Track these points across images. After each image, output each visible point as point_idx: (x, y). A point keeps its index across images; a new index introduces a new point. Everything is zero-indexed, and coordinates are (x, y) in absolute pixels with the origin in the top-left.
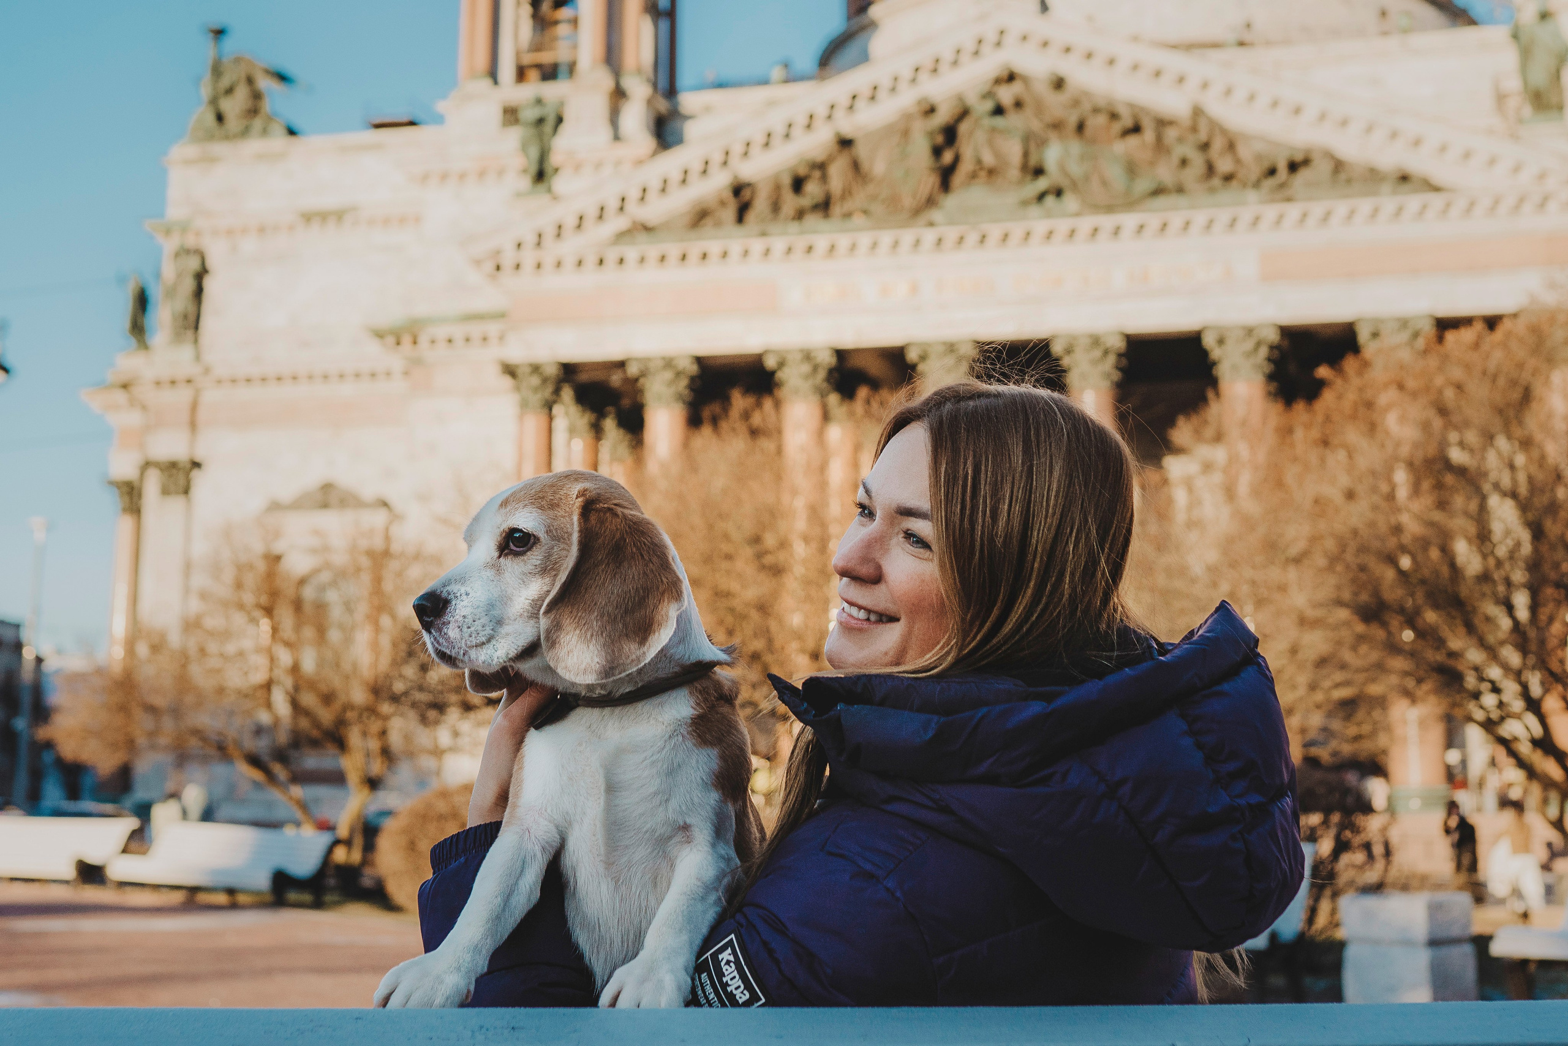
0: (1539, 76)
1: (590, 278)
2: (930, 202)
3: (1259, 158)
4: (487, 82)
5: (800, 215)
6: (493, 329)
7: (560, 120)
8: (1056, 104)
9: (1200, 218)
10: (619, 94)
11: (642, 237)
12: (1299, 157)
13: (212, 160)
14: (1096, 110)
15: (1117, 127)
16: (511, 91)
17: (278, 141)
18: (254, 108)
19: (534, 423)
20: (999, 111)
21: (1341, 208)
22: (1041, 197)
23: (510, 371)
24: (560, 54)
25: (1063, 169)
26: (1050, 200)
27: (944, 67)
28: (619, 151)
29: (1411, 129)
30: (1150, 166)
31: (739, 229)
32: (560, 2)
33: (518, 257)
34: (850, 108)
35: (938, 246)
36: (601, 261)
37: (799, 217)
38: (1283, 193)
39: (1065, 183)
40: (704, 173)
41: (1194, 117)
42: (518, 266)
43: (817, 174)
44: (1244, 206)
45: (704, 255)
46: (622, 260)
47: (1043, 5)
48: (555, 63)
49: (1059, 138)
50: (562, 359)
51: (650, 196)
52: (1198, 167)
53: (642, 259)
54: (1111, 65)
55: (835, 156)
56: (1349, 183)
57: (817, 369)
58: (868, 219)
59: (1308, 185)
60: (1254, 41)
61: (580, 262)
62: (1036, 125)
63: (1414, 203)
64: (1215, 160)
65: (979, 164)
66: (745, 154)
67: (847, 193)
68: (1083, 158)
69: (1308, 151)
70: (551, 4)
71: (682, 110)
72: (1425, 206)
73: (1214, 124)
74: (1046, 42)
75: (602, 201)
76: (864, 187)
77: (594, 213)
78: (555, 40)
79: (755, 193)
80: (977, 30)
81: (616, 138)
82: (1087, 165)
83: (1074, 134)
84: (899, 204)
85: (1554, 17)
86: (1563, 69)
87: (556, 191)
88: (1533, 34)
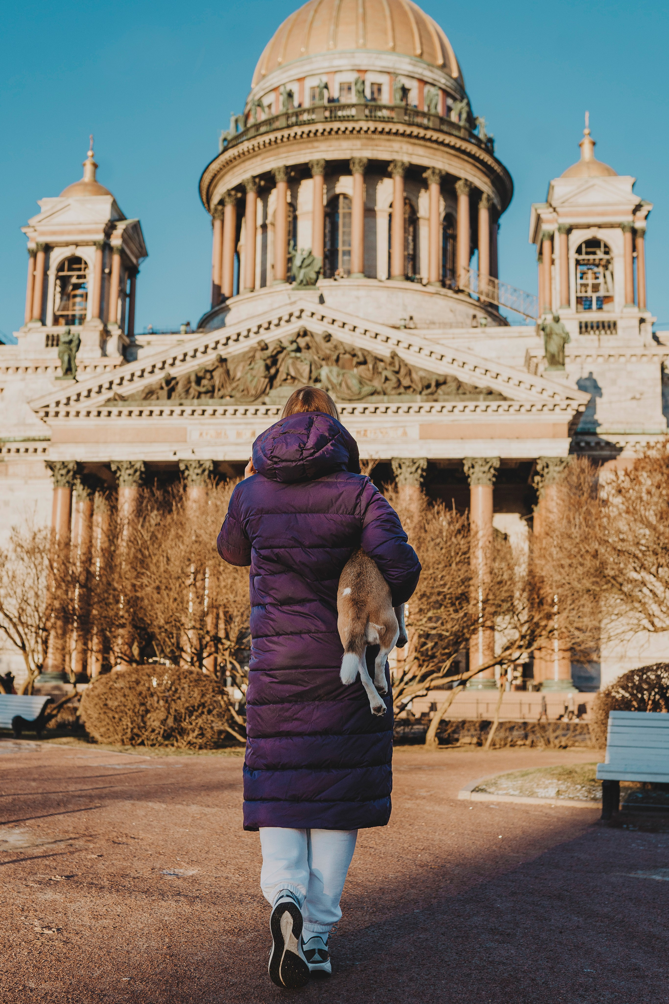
0: (554, 348)
1: (93, 421)
2: (264, 392)
3: (421, 379)
4: (39, 324)
5: (199, 395)
6: (40, 446)
7: (80, 341)
8: (326, 347)
9: (393, 406)
10: (106, 333)
11: (120, 403)
12: (441, 380)
14: (346, 352)
15: (355, 360)
16: (51, 329)
19: (62, 493)
20: (298, 350)
21: (460, 405)
23: (50, 465)
24: (78, 311)
25: (328, 378)
27: (272, 327)
28: (106, 361)
29: (494, 369)
30: (371, 381)
31: (169, 402)
32: (77, 286)
33: (57, 409)
34: (226, 344)
35: (266, 414)
36: (99, 413)
37: (199, 397)
38: (433, 397)
39: (330, 387)
40: (152, 372)
41: (393, 358)
42: (57, 414)
43: (208, 376)
44: (414, 401)
45: (151, 412)
46: (110, 413)
47: (322, 300)
48: (74, 316)
49: (327, 365)
50: (79, 460)
51: (125, 382)
52: (393, 382)
53: (120, 413)
54: (354, 330)
55: (217, 367)
56: (464, 394)
57: (204, 471)
58: (233, 399)
59: (445, 394)
60: (412, 326)
61: (88, 413)
62: (316, 358)
63: (494, 405)
64: (401, 379)
65: (288, 374)
66: (173, 365)
67: (223, 386)
68: (338, 375)
69: (446, 377)
70: (71, 288)
71: (137, 343)
72: (499, 406)
73: (401, 361)
74: (323, 317)
75: (100, 384)
76: (230, 384)
77: (96, 389)
78: (74, 304)
79: (177, 383)
80: (290, 309)
81: (104, 355)
82: (341, 378)
83: (335, 363)
84: (248, 393)
85: (562, 321)
86: (566, 345)
87: (77, 378)
88: (551, 329)
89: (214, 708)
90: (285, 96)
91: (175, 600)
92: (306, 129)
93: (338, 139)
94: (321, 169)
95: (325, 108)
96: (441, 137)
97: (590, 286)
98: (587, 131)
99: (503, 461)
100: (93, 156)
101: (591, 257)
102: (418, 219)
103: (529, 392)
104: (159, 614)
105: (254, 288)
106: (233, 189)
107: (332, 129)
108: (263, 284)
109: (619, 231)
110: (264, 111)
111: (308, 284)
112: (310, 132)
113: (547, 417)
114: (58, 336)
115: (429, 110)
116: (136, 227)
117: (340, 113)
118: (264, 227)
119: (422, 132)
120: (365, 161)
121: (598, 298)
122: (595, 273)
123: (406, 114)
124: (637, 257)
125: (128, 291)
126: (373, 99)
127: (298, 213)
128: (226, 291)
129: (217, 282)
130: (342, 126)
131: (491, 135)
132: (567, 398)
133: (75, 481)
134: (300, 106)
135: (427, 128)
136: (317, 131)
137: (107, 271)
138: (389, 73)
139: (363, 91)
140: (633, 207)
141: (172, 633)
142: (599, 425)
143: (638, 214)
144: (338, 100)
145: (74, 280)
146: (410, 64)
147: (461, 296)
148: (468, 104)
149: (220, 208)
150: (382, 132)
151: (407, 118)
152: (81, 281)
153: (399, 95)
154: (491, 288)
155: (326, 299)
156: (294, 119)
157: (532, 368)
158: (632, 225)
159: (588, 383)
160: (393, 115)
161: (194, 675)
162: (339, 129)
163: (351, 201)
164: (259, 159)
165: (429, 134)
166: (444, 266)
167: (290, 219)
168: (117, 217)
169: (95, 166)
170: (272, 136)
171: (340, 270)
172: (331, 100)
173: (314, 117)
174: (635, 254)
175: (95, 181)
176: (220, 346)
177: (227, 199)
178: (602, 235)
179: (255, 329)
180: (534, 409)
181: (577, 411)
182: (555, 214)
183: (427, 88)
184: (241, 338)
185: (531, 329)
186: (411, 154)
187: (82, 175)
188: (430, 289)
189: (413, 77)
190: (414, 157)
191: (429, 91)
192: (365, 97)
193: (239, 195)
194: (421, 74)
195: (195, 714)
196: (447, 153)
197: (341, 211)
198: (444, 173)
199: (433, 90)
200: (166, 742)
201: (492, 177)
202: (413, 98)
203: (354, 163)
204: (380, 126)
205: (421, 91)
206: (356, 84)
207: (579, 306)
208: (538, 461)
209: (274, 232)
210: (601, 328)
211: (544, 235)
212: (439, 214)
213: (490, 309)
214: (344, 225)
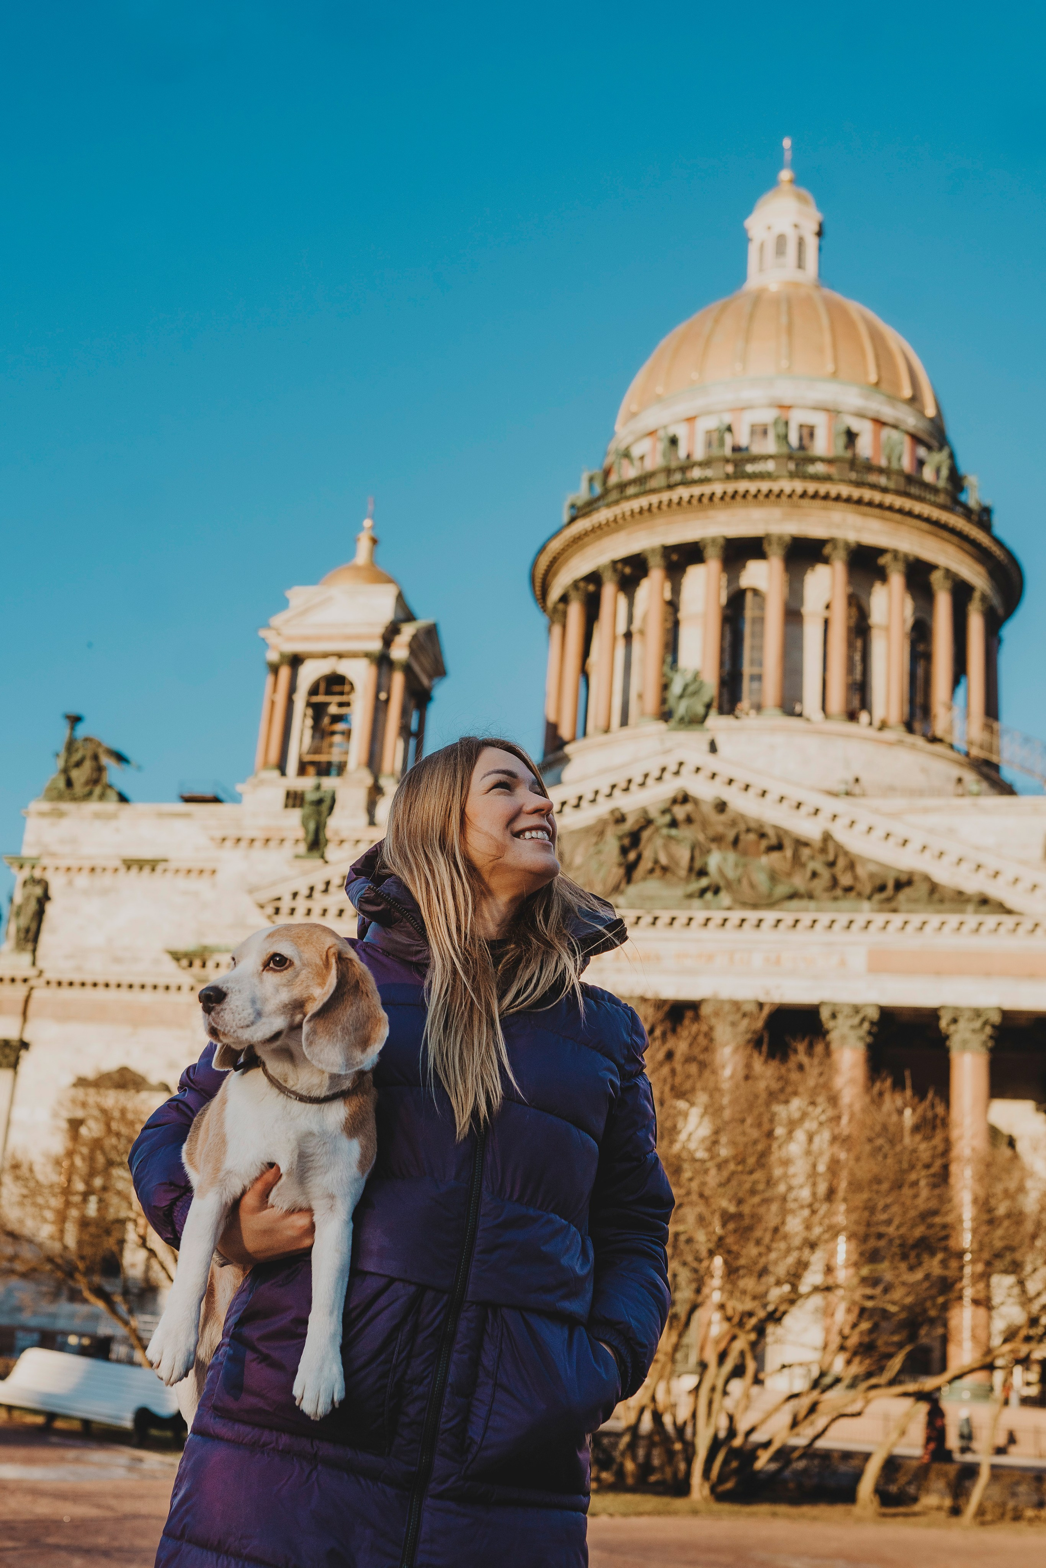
2: (616, 889)
3: (872, 876)
4: (276, 773)
7: (333, 801)
8: (718, 822)
9: (824, 919)
10: (376, 791)
12: (904, 878)
13: (61, 815)
14: (748, 830)
15: (764, 843)
16: (293, 781)
17: (111, 805)
18: (97, 777)
20: (674, 824)
21: (935, 920)
22: (703, 892)
24: (335, 756)
25: (721, 871)
26: (709, 895)
27: (634, 787)
28: (374, 832)
29: (992, 863)
30: (788, 876)
32: (337, 719)
33: (293, 904)
38: (890, 905)
39: (722, 883)
41: (825, 841)
42: (292, 911)
44: (859, 911)
47: (713, 748)
48: (329, 763)
49: (719, 848)
52: (825, 880)
54: (763, 796)
56: (942, 901)
59: (909, 900)
60: (858, 792)
61: (341, 913)
62: (701, 838)
63: (990, 921)
64: (839, 876)
65: (656, 862)
68: (736, 865)
69: (911, 874)
70: (327, 721)
72: (999, 924)
73: (839, 847)
74: (714, 775)
78: (330, 746)
80: (661, 761)
81: (372, 823)
82: (740, 871)
83: (731, 847)
87: (326, 857)
90: (666, 442)
92: (696, 491)
94: (718, 551)
95: (727, 461)
96: (907, 504)
99: (1006, 1014)
100: (372, 527)
102: (870, 627)
105: (609, 727)
106: (582, 579)
107: (736, 492)
108: (624, 722)
110: (632, 464)
111: (691, 722)
112: (702, 495)
114: (303, 792)
115: (888, 464)
116: (431, 633)
117: (749, 468)
118: (628, 636)
119: (877, 497)
120: (787, 539)
123: (852, 469)
125: (414, 727)
126: (802, 447)
127: (681, 616)
128: (565, 732)
129: (552, 718)
130: (753, 486)
131: (987, 502)
134: (688, 456)
135: (885, 490)
136: (713, 494)
137: (383, 696)
138: (827, 410)
139: (787, 436)
144: (747, 449)
145: (333, 710)
146: (860, 396)
147: (938, 748)
148: (952, 456)
149: (561, 606)
150: (814, 497)
151: (853, 475)
152: (343, 710)
153: (842, 441)
154: (987, 736)
155: (720, 746)
156: (677, 477)
160: (833, 470)
162: (747, 491)
163: (764, 599)
164: (623, 535)
165: (889, 499)
166: (911, 700)
167: (669, 625)
168: (402, 616)
169: (374, 541)
170: (643, 502)
171: (745, 704)
172: (736, 449)
173: (709, 473)
175: (373, 563)
177: (573, 595)
179: (606, 790)
183: (886, 432)
184: (584, 803)
186: (860, 530)
187: (353, 553)
188: (887, 734)
189: (864, 416)
190: (864, 533)
191: (889, 438)
192: (788, 444)
193: (591, 588)
194: (877, 411)
196: (919, 528)
197: (748, 615)
198: (911, 558)
199: (895, 435)
201: (989, 564)
202: (865, 447)
203: (770, 542)
204: (811, 487)
205: (876, 436)
206: (775, 425)
209: (644, 645)
212: (904, 621)
213: (985, 769)
214: (753, 635)
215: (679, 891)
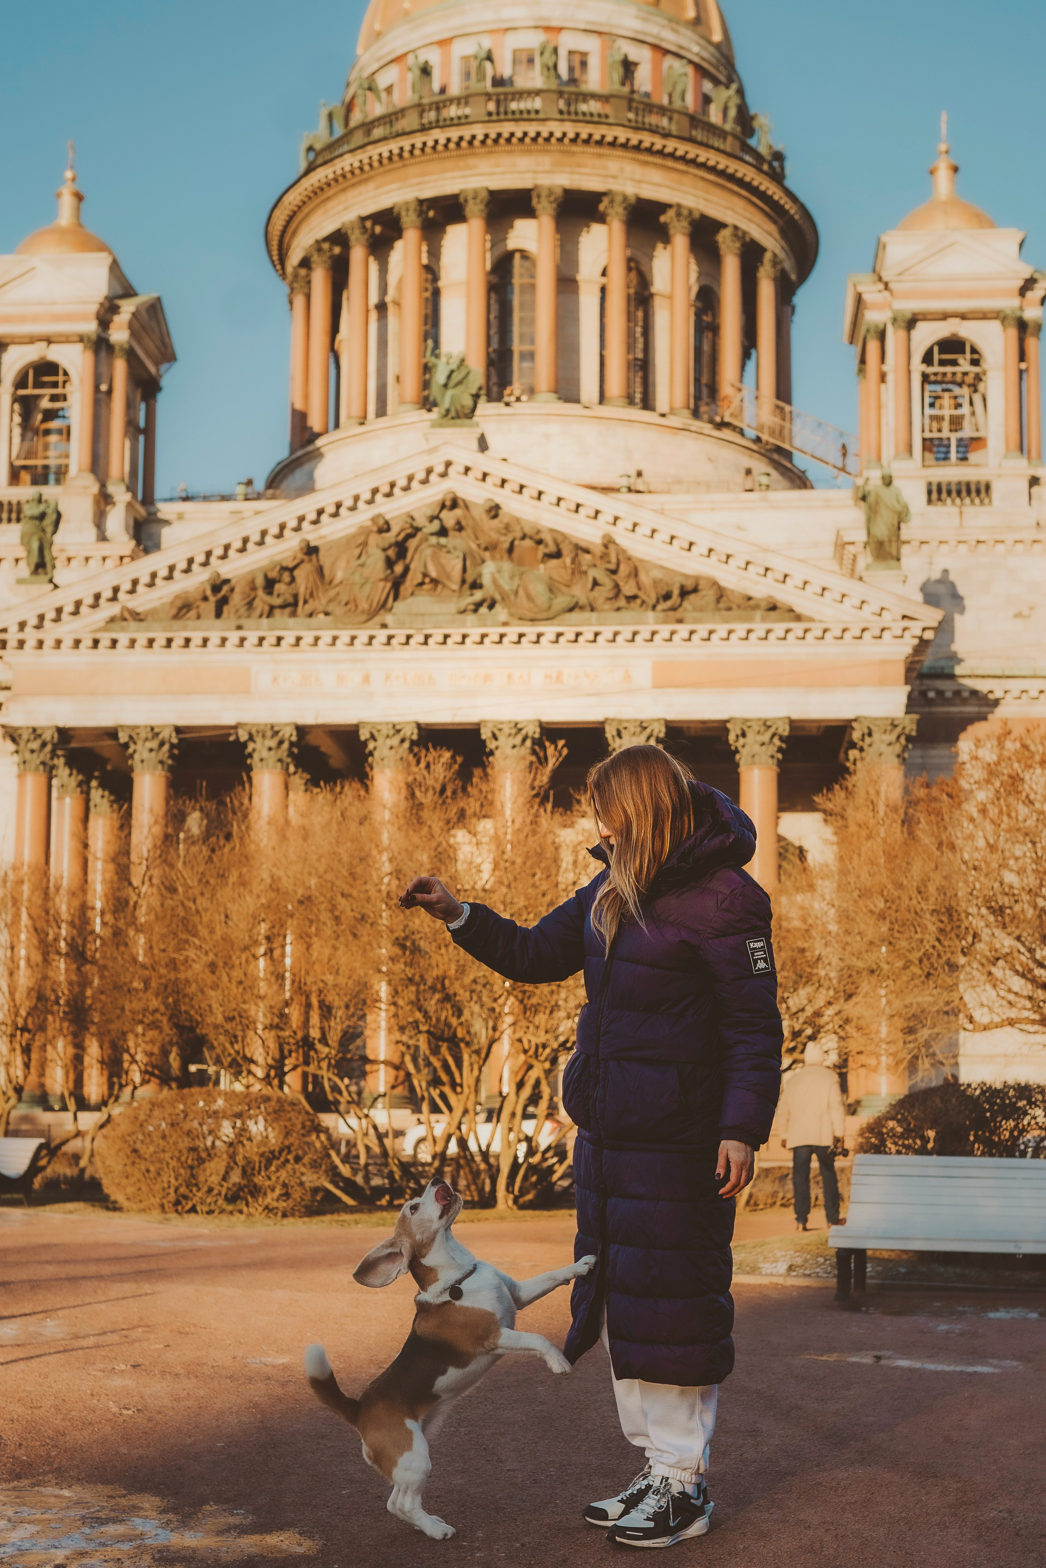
0: (882, 531)
1: (85, 656)
2: (383, 606)
3: (655, 582)
5: (271, 612)
7: (59, 516)
8: (491, 528)
9: (607, 631)
10: (104, 498)
11: (133, 624)
12: (690, 585)
14: (524, 536)
15: (542, 549)
16: (6, 492)
19: (33, 782)
20: (443, 532)
21: (722, 628)
22: (478, 605)
23: (11, 734)
24: (53, 459)
25: (495, 581)
26: (483, 610)
27: (397, 491)
28: (105, 549)
29: (780, 566)
30: (568, 586)
31: (218, 623)
32: (50, 415)
33: (21, 636)
34: (315, 522)
35: (388, 643)
36: (96, 643)
37: (270, 614)
38: (675, 615)
39: (498, 597)
40: (187, 571)
41: (606, 546)
42: (21, 644)
43: (286, 577)
44: (644, 623)
45: (188, 641)
46: (114, 642)
47: (483, 445)
48: (46, 468)
49: (493, 558)
50: (61, 724)
51: (140, 588)
52: (606, 589)
53: (133, 643)
54: (539, 498)
55: (302, 562)
56: (729, 609)
57: (281, 742)
58: (329, 619)
59: (695, 609)
60: (641, 488)
61: (77, 643)
62: (474, 546)
63: (779, 628)
64: (621, 584)
65: (425, 575)
66: (224, 557)
67: (311, 595)
68: (512, 577)
69: (697, 579)
70: (40, 417)
71: (160, 515)
72: (787, 631)
73: (621, 551)
74: (485, 475)
75: (96, 591)
76: (326, 590)
77: (90, 600)
78: (46, 447)
79: (232, 590)
80: (427, 461)
81: (102, 537)
82: (516, 582)
83: (506, 556)
84: (356, 607)
85: (895, 482)
86: (902, 525)
87: (55, 580)
88: (878, 496)
89: (305, 1153)
90: (417, 72)
91: (240, 983)
92: (454, 134)
93: (510, 152)
94: (481, 207)
95: (488, 96)
96: (692, 151)
97: (947, 418)
98: (943, 147)
99: (793, 724)
100: (74, 180)
101: (949, 369)
102: (652, 295)
103: (839, 605)
104: (215, 1006)
105: (365, 417)
106: (326, 239)
107: (499, 135)
108: (381, 411)
109: (995, 326)
110: (379, 98)
111: (458, 416)
112: (461, 138)
113: (870, 649)
114: (19, 503)
115: (670, 102)
116: (155, 309)
117: (514, 106)
118: (382, 307)
119: (659, 142)
120: (559, 192)
121: (960, 441)
122: (956, 397)
123: (630, 109)
124: (1027, 370)
125: (142, 424)
126: (573, 81)
127: (441, 284)
128: (315, 422)
129: (299, 406)
130: (518, 130)
131: (779, 147)
132: (904, 617)
133: (56, 761)
134: (443, 91)
135: (667, 135)
136: (474, 137)
137: (104, 387)
138: (600, 33)
139: (555, 66)
140: (1021, 283)
141: (235, 1037)
142: (960, 661)
143: (1029, 294)
144: (511, 81)
145: (45, 404)
146: (637, 17)
147: (726, 434)
148: (740, 92)
149: (303, 272)
150: (587, 142)
151: (631, 115)
152: (57, 405)
153: (618, 73)
154: (777, 420)
155: (490, 440)
156: (432, 115)
157: (847, 561)
158: (1018, 313)
159: (941, 589)
160: (608, 109)
161: (273, 1103)
162: (512, 135)
163: (534, 264)
164: (371, 186)
165: (671, 145)
166: (697, 380)
167: (428, 294)
168: (119, 291)
169: (79, 197)
170: (394, 146)
171: (516, 387)
172: (498, 82)
173: (467, 111)
174: (1023, 366)
175: (80, 225)
176: (305, 525)
177: (315, 258)
178: (967, 330)
179: (367, 496)
180: (847, 635)
181: (921, 638)
182: (886, 293)
183: (669, 61)
184: (343, 511)
185: (845, 495)
186: (640, 182)
187: (54, 213)
188: (673, 421)
189: (643, 42)
190: (644, 186)
191: (670, 67)
192: (558, 76)
193: (337, 250)
194: (656, 37)
195: (275, 1163)
196: (703, 179)
197: (517, 281)
198: (696, 215)
199: (678, 66)
200: (230, 1208)
201: (781, 222)
202: (643, 79)
203: (539, 196)
204: (585, 131)
205: (656, 68)
206: (542, 53)
207: (928, 455)
208: (854, 724)
209: (400, 316)
210: (964, 494)
211: (868, 331)
212: (689, 289)
213: (776, 456)
214: (522, 307)
215: (452, 606)
